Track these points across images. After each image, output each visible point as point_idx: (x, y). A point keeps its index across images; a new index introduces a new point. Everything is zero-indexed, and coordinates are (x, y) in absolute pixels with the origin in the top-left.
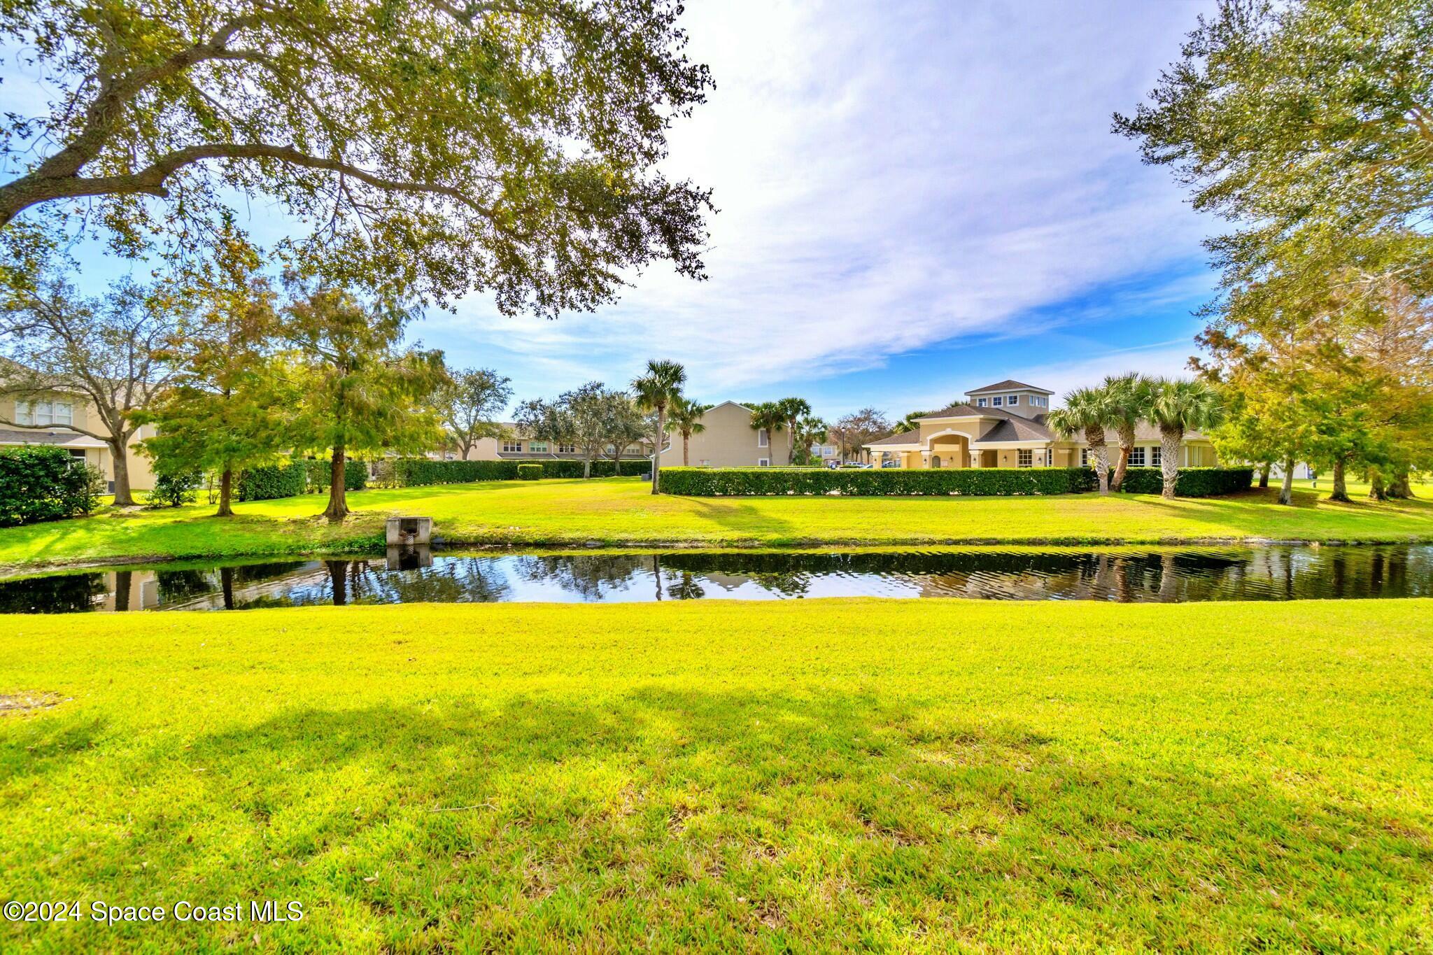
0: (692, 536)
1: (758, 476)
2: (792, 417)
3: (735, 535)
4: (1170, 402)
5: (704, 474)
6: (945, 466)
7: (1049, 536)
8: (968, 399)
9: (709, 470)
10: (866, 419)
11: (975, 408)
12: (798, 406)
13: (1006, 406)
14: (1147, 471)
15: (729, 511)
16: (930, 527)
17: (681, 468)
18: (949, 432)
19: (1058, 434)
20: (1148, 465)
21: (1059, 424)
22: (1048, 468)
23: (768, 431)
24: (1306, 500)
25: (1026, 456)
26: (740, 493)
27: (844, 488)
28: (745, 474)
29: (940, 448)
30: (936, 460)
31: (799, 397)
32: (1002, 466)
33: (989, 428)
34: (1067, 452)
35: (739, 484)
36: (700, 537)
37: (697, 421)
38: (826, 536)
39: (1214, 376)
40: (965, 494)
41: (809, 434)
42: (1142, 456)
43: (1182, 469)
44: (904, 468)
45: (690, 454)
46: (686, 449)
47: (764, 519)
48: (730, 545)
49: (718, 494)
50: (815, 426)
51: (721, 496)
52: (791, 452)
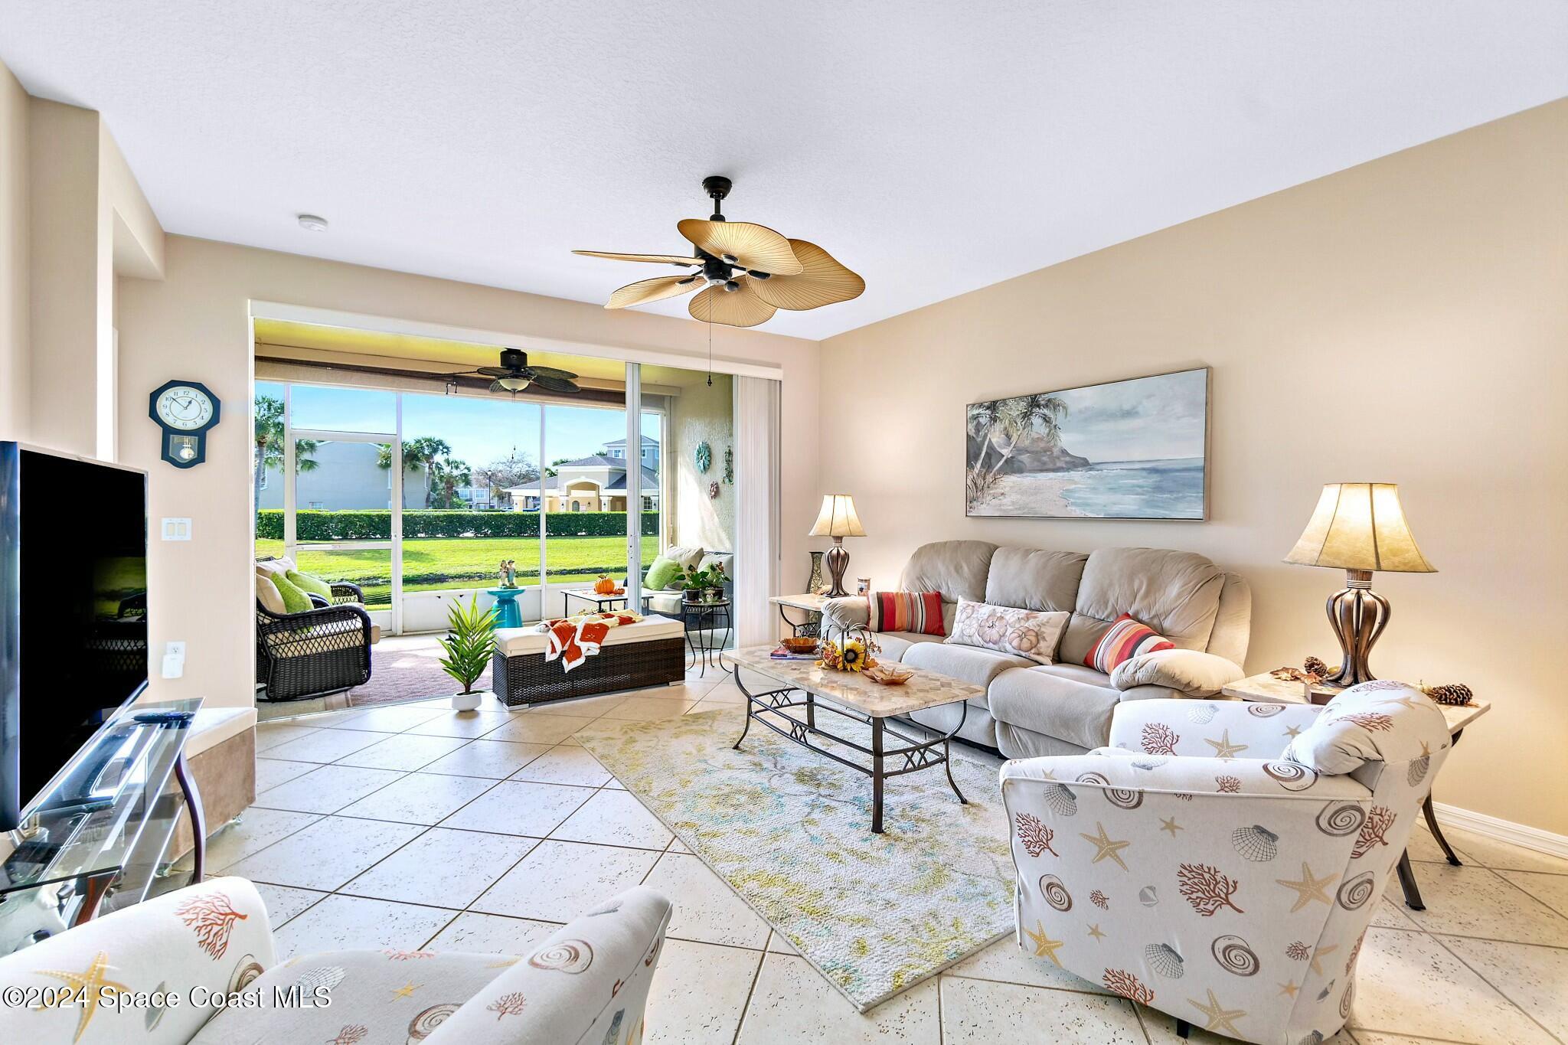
2: (429, 458)
5: (319, 516)
6: (584, 510)
9: (326, 513)
10: (519, 462)
11: (609, 459)
12: (436, 446)
15: (349, 554)
18: (583, 479)
25: (648, 502)
26: (362, 537)
27: (478, 529)
28: (370, 517)
29: (577, 494)
30: (576, 504)
33: (614, 478)
35: (362, 527)
37: (307, 456)
41: (450, 475)
44: (547, 510)
49: (336, 537)
50: (457, 468)
51: (339, 539)
52: (429, 495)
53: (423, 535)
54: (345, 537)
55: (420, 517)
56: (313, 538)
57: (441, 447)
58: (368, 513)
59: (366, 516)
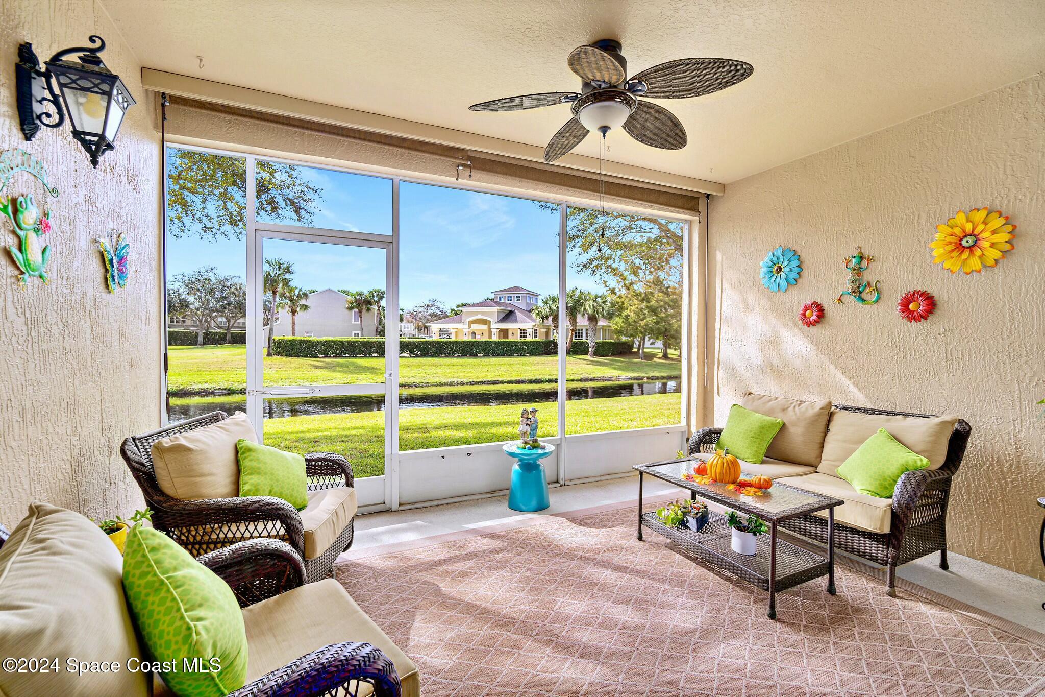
1: (351, 343)
2: (378, 302)
4: (591, 305)
5: (310, 341)
6: (478, 338)
7: (527, 378)
8: (492, 296)
9: (315, 339)
10: (432, 306)
11: (496, 303)
12: (383, 295)
13: (515, 302)
14: (582, 342)
17: (291, 338)
18: (479, 317)
19: (538, 320)
20: (584, 339)
21: (538, 314)
22: (534, 340)
23: (360, 312)
24: (649, 357)
25: (524, 333)
26: (338, 355)
27: (411, 351)
28: (341, 342)
29: (475, 327)
30: (474, 334)
32: (511, 339)
33: (503, 315)
34: (545, 330)
35: (337, 349)
37: (303, 302)
39: (613, 291)
40: (487, 355)
42: (582, 333)
43: (598, 341)
44: (453, 338)
45: (297, 327)
46: (293, 323)
49: (321, 356)
51: (323, 357)
52: (377, 327)
53: (376, 355)
54: (326, 356)
55: (375, 342)
56: (306, 356)
58: (340, 339)
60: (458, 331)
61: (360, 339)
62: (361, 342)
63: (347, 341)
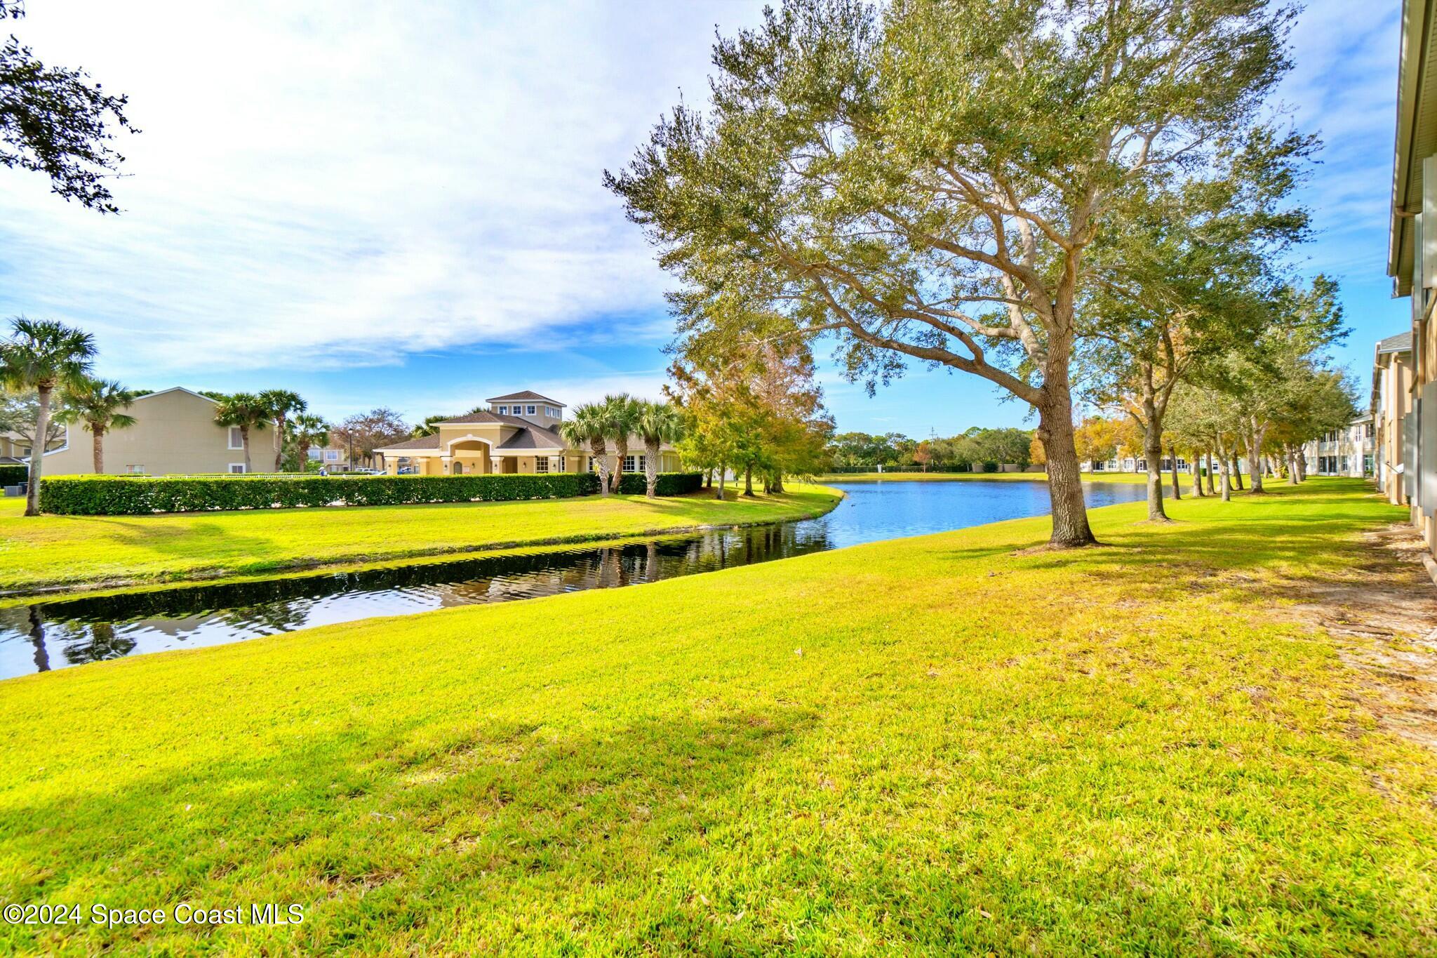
0: (107, 572)
1: (226, 486)
2: (280, 414)
3: (188, 564)
4: (651, 419)
5: (131, 484)
6: (467, 472)
7: (562, 536)
8: (489, 406)
9: (143, 479)
10: (379, 421)
11: (496, 415)
12: (289, 400)
13: (524, 415)
14: (636, 476)
15: (178, 533)
16: (450, 535)
17: (89, 476)
18: (470, 437)
19: (569, 443)
20: (637, 471)
21: (569, 434)
22: (561, 474)
23: (244, 429)
24: (731, 495)
25: (542, 463)
26: (193, 509)
27: (349, 497)
28: (205, 484)
29: (461, 454)
30: (458, 466)
31: (290, 389)
32: (521, 473)
33: (510, 435)
34: (577, 459)
35: (194, 496)
36: (122, 572)
37: (119, 410)
38: (326, 554)
39: (678, 401)
40: (486, 500)
41: (304, 434)
42: (633, 463)
43: (659, 474)
44: (422, 474)
45: (105, 457)
46: (97, 451)
47: (235, 540)
48: (177, 577)
49: (158, 511)
50: (313, 426)
51: (162, 513)
52: (279, 457)
53: (278, 505)
54: (170, 510)
55: (274, 482)
57: (293, 403)
58: (202, 479)
59: (199, 483)
60: (430, 462)
61: (246, 477)
62: (247, 483)
63: (216, 482)
